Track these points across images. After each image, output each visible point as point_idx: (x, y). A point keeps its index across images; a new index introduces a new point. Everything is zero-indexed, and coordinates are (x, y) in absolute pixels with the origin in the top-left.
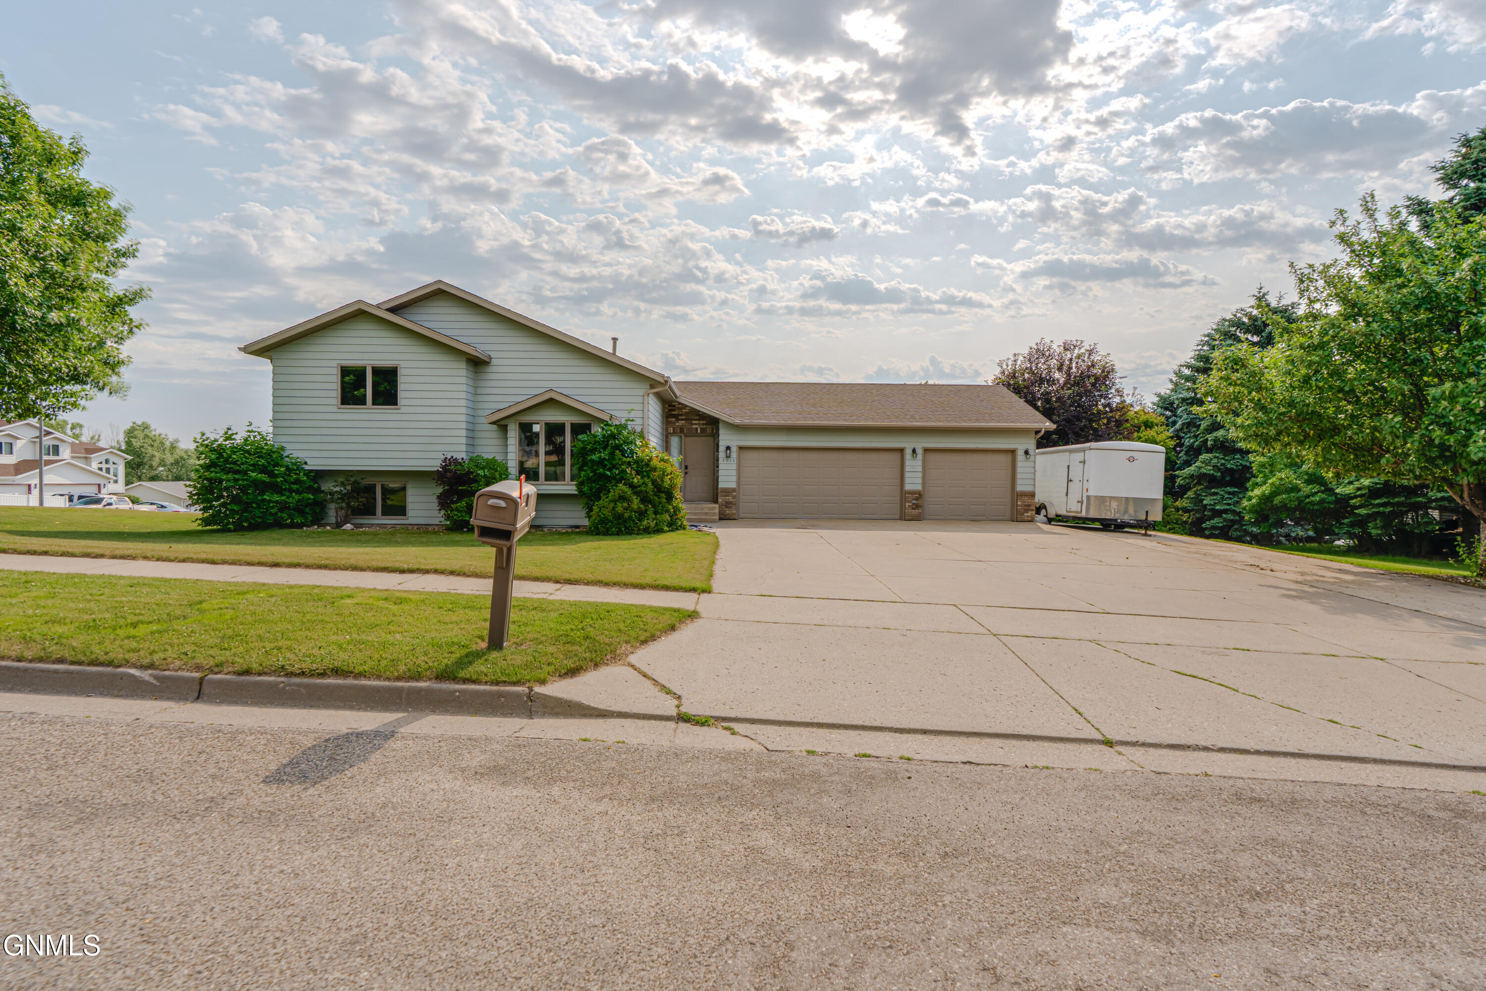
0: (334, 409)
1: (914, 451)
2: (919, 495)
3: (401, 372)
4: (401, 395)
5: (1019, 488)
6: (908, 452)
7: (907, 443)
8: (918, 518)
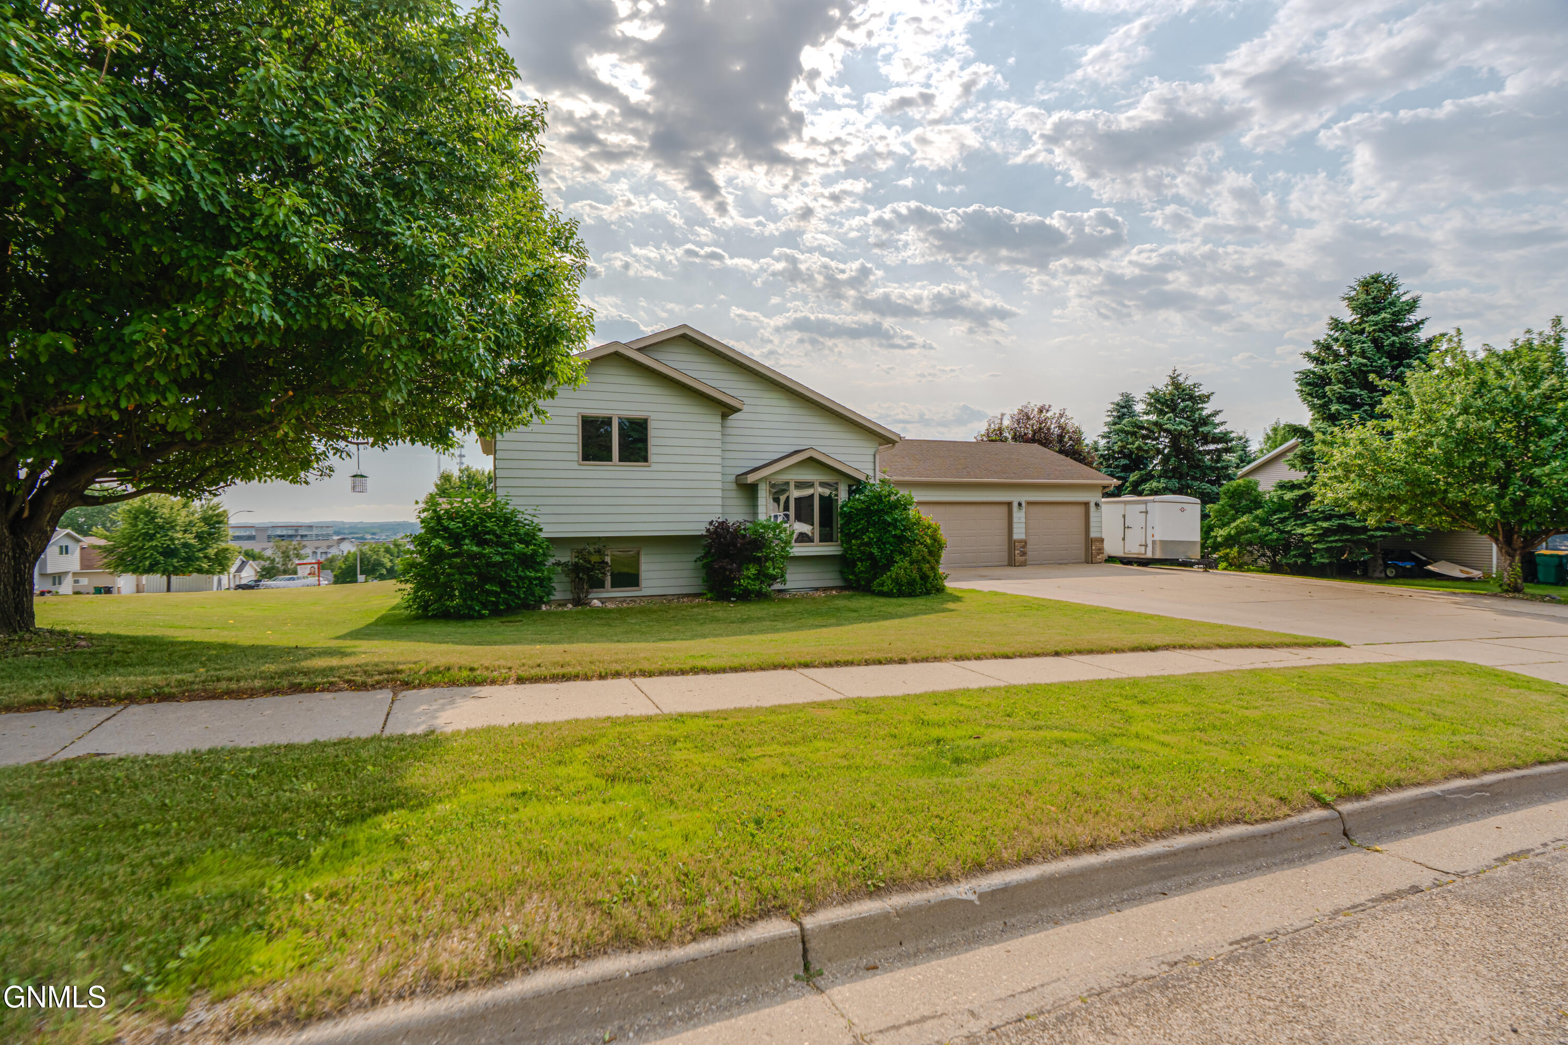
0: (575, 465)
1: (1020, 504)
2: (1024, 543)
3: (652, 425)
4: (652, 450)
5: (1093, 534)
6: (1015, 505)
7: (1014, 497)
8: (1023, 564)
